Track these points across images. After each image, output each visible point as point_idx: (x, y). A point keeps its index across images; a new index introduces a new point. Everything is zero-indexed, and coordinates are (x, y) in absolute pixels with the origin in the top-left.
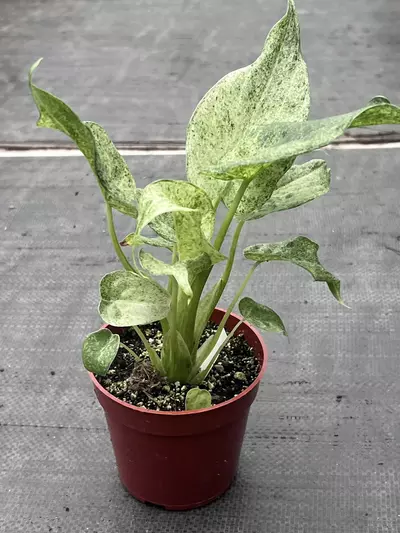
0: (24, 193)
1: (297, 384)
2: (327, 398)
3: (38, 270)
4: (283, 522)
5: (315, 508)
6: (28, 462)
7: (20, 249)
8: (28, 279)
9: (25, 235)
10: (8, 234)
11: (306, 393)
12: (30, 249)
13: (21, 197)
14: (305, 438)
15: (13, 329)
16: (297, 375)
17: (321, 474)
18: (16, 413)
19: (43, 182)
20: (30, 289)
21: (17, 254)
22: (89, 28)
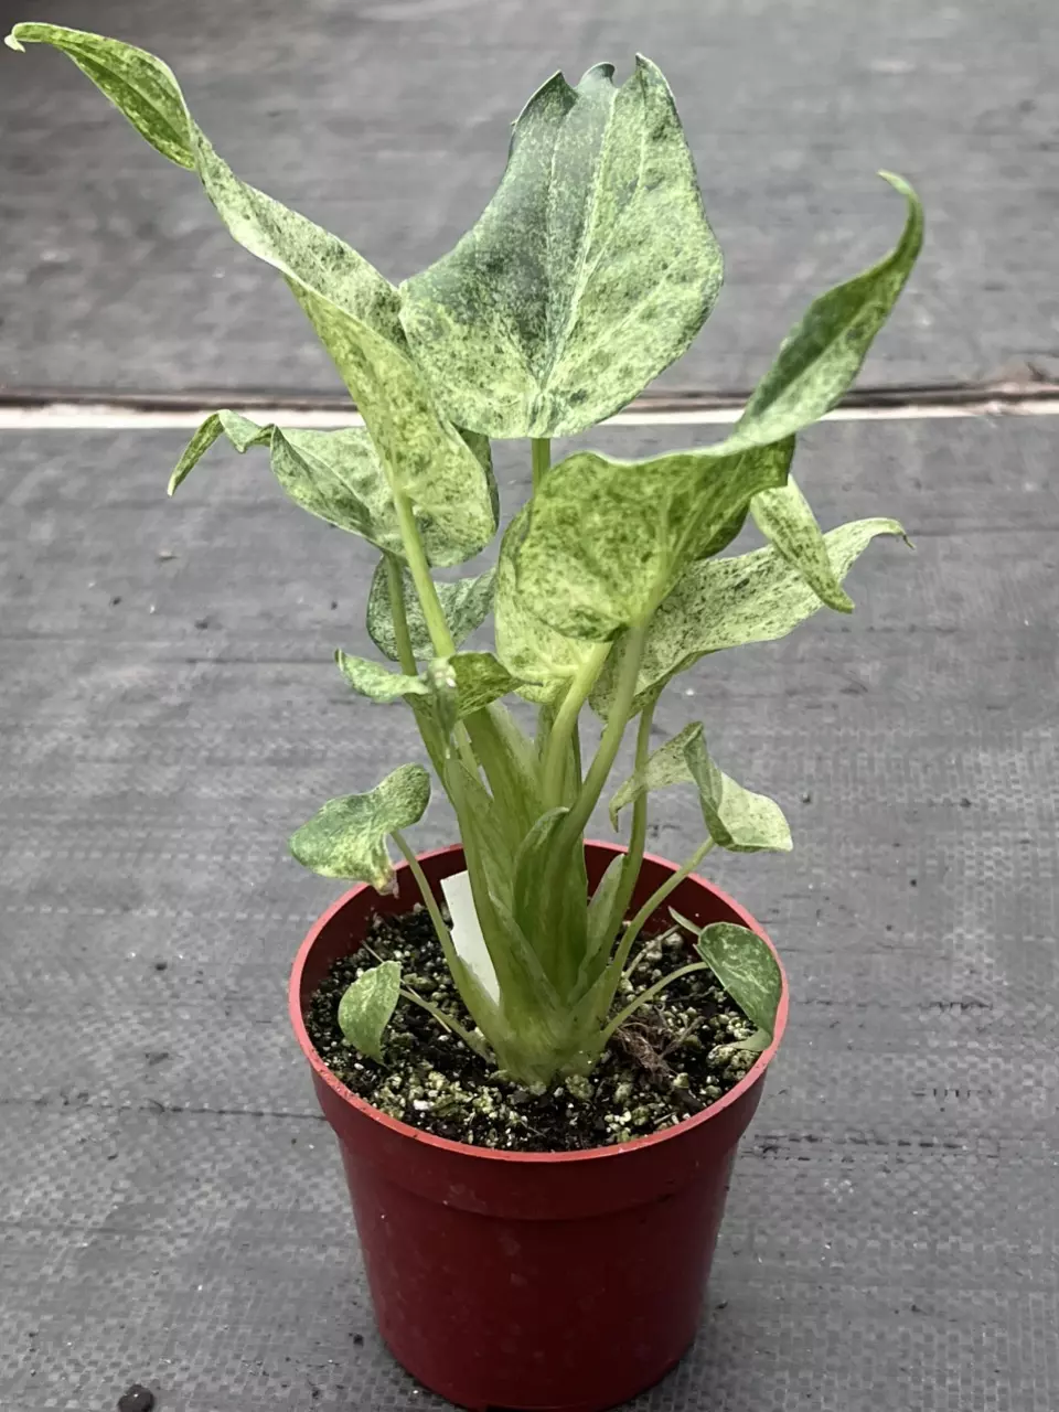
0: (196, 517)
1: (957, 1010)
2: (1039, 1047)
3: (247, 717)
4: (941, 1381)
5: (1027, 1343)
6: (247, 1214)
7: (192, 661)
8: (219, 739)
9: (203, 626)
10: (158, 624)
11: (981, 1031)
12: (219, 661)
13: (188, 528)
14: (986, 1147)
15: (186, 865)
16: (956, 986)
17: (1036, 1250)
18: (203, 1076)
19: (244, 493)
20: (225, 763)
21: (184, 674)
22: (338, 102)
